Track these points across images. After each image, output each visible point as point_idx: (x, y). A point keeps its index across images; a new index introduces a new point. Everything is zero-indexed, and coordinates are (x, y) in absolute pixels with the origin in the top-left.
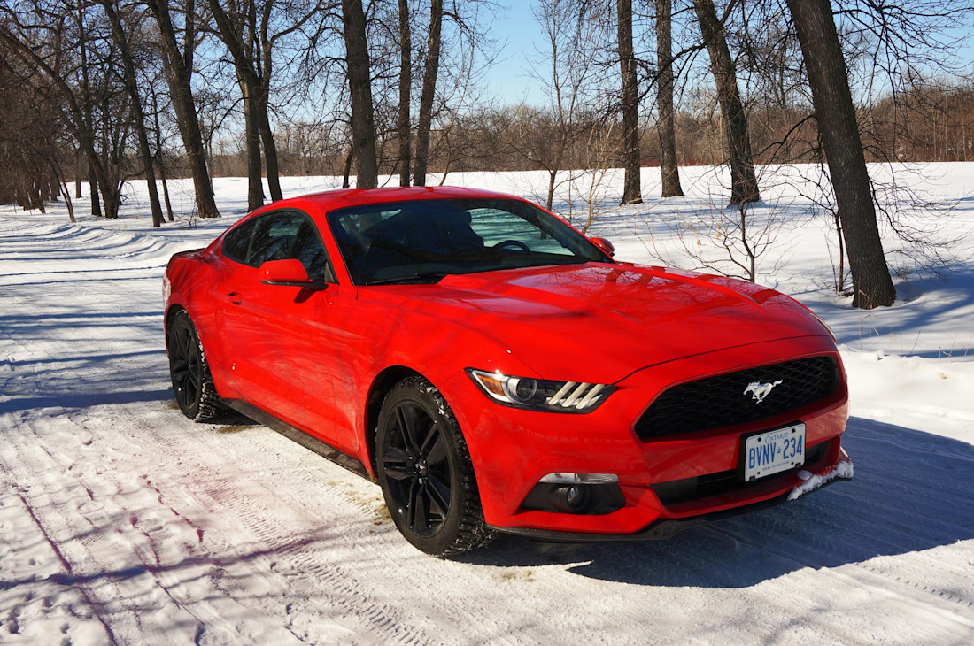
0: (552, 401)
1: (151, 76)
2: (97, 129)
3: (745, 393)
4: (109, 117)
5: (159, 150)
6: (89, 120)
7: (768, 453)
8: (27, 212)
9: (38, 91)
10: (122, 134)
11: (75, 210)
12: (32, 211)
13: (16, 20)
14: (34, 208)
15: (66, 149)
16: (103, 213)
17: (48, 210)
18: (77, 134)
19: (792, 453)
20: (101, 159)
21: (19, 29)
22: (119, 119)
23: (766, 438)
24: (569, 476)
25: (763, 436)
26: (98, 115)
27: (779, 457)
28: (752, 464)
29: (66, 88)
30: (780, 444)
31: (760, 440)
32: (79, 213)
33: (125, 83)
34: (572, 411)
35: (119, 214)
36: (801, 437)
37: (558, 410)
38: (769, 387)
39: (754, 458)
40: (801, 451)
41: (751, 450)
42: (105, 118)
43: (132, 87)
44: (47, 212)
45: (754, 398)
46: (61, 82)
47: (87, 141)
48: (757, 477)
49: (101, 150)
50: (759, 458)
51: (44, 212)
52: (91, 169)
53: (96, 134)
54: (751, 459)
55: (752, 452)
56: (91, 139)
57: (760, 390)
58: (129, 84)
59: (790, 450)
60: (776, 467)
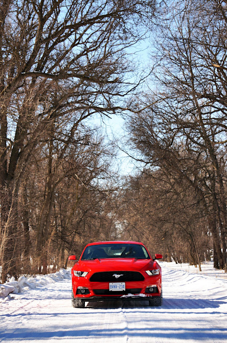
0: (82, 276)
3: (113, 276)
7: (115, 287)
23: (114, 284)
24: (81, 287)
30: (118, 285)
36: (124, 285)
38: (119, 276)
40: (124, 288)
41: (110, 285)
45: (115, 277)
48: (112, 291)
50: (113, 287)
54: (111, 287)
57: (117, 276)
59: (121, 287)
60: (118, 289)
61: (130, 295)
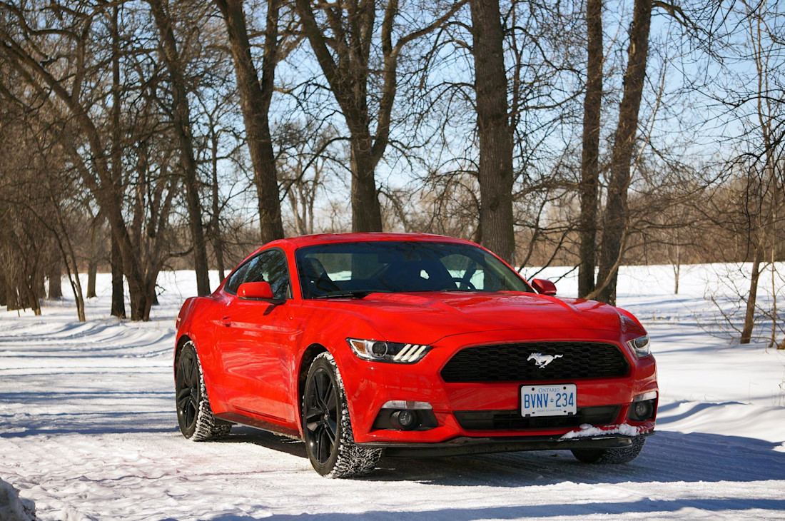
0: (396, 358)
1: (211, 105)
2: (127, 183)
3: (529, 359)
4: (146, 165)
5: (216, 217)
6: (117, 170)
7: (542, 401)
8: (14, 313)
9: (49, 127)
10: (165, 193)
11: (86, 310)
12: (21, 311)
13: (22, 23)
14: (24, 307)
15: (80, 214)
16: (129, 314)
17: (44, 311)
18: (98, 193)
19: (565, 404)
20: (131, 232)
21: (25, 35)
22: (163, 167)
23: (539, 389)
24: (401, 404)
25: (536, 387)
26: (129, 161)
27: (551, 405)
28: (527, 405)
29: (89, 124)
30: (552, 396)
31: (533, 389)
32: (93, 313)
33: (172, 116)
34: (407, 363)
35: (152, 314)
36: (572, 394)
37: (399, 362)
38: (549, 359)
39: (528, 401)
40: (572, 404)
41: (526, 395)
42: (142, 167)
43: (182, 123)
44: (43, 313)
45: (536, 364)
46: (81, 113)
47: (112, 203)
48: (532, 415)
49: (132, 217)
50: (533, 403)
51: (38, 313)
52: (115, 247)
53: (127, 191)
54: (526, 401)
55: (527, 397)
56: (118, 199)
57: (543, 360)
58: (177, 118)
59: (562, 401)
60: (550, 410)
61: (589, 431)
